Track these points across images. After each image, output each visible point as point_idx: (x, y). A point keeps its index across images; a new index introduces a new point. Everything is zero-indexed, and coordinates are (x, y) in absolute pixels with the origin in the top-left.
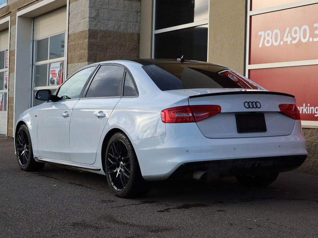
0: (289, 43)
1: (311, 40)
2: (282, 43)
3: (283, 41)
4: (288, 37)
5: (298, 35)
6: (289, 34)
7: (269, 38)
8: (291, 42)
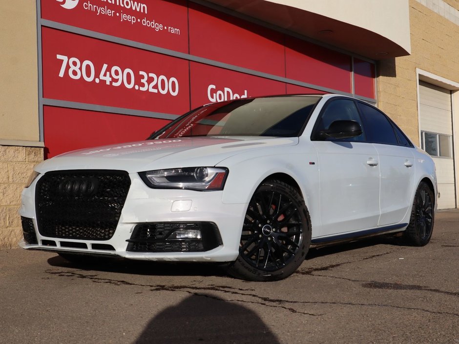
0: (108, 83)
1: (137, 87)
2: (97, 81)
3: (99, 78)
4: (106, 76)
5: (120, 77)
6: (108, 73)
7: (77, 69)
8: (111, 82)
